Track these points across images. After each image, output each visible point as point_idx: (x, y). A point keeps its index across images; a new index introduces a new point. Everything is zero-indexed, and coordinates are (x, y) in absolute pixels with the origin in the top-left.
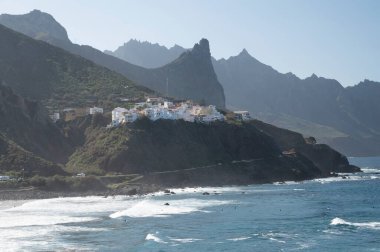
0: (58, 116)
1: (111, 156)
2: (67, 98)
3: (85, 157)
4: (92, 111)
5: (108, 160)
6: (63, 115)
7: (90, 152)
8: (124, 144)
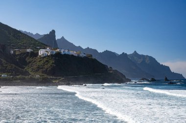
0: (12, 52)
1: (47, 68)
2: (13, 46)
3: (33, 69)
4: (28, 50)
5: (46, 70)
6: (15, 52)
7: (35, 67)
8: (53, 63)
